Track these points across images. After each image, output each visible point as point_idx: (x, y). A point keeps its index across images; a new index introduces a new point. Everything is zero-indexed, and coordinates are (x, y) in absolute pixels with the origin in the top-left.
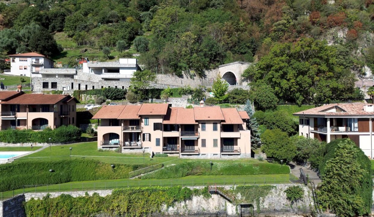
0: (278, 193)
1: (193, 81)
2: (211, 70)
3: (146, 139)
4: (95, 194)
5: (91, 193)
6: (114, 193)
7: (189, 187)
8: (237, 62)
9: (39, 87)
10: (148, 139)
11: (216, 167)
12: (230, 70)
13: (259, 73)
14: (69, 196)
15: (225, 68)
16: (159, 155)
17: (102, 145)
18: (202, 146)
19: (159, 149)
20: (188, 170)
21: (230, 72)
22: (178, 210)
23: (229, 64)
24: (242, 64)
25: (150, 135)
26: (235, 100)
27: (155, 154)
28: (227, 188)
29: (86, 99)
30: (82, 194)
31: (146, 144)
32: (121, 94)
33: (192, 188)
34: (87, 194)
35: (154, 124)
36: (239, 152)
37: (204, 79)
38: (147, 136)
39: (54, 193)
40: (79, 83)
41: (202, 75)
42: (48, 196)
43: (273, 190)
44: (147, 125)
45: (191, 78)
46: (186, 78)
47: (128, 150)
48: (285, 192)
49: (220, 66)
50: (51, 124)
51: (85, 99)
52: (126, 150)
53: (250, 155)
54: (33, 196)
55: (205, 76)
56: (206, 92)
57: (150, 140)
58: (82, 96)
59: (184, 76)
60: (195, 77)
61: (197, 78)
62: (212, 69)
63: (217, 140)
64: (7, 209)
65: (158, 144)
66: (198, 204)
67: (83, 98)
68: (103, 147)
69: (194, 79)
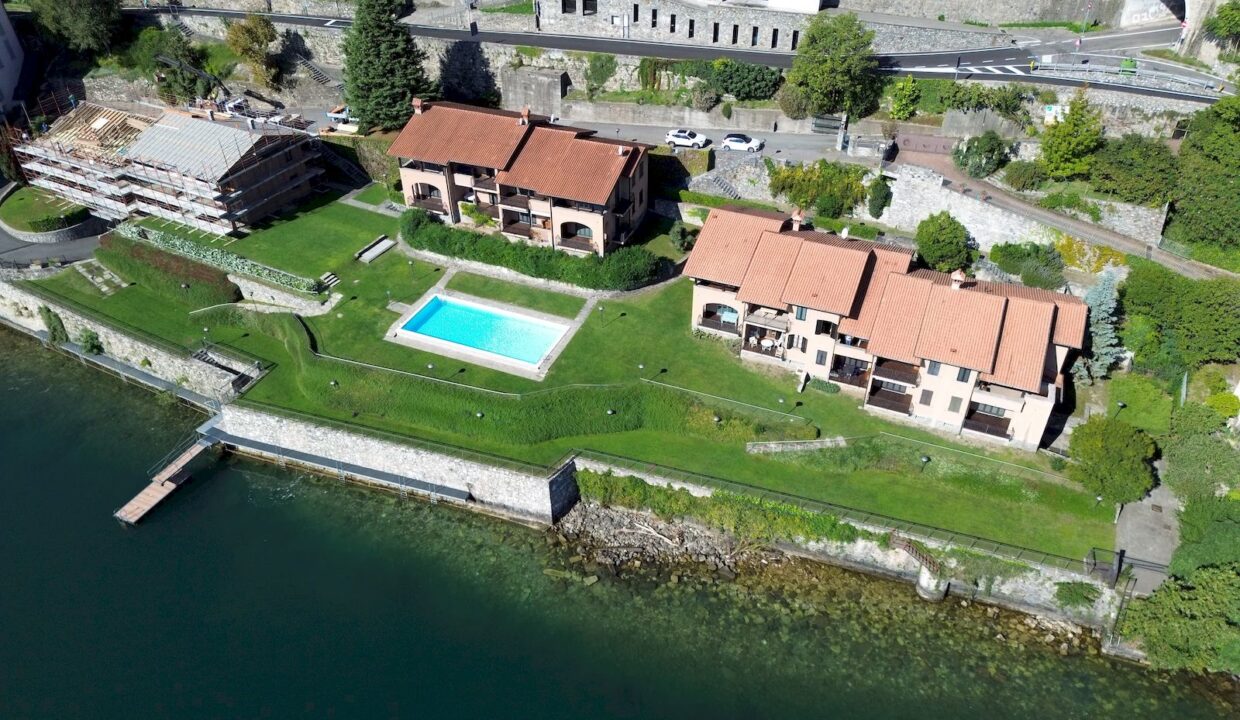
0: (1040, 580)
3: (795, 344)
4: (682, 489)
5: (677, 486)
6: (715, 498)
7: (853, 524)
9: (553, 11)
10: (800, 346)
11: (934, 470)
14: (642, 482)
16: (819, 383)
17: (703, 324)
18: (921, 402)
19: (823, 372)
20: (869, 461)
25: (805, 341)
27: (811, 377)
28: (932, 544)
29: (672, 86)
30: (663, 483)
31: (794, 354)
33: (859, 527)
34: (669, 485)
35: (819, 322)
36: (1008, 435)
38: (798, 341)
39: (619, 471)
40: (654, 7)
42: (608, 474)
43: (1030, 575)
44: (801, 319)
47: (754, 354)
48: (1055, 584)
50: (598, 238)
51: (669, 85)
54: (588, 467)
56: (1036, 103)
57: (803, 350)
58: (660, 76)
63: (961, 400)
64: (554, 488)
65: (821, 361)
67: (664, 81)
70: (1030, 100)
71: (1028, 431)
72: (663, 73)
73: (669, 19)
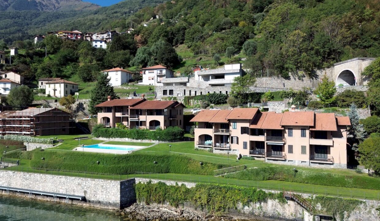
0: (368, 209)
1: (301, 82)
2: (324, 70)
3: (234, 142)
4: (183, 185)
5: (180, 184)
6: (197, 186)
7: (264, 190)
8: (356, 59)
9: (161, 94)
10: (236, 142)
11: (301, 175)
12: (348, 67)
13: (377, 71)
14: (164, 184)
15: (341, 66)
16: (246, 158)
17: (199, 144)
18: (289, 152)
19: (246, 152)
20: (270, 175)
21: (348, 71)
22: (253, 209)
23: (346, 61)
24: (362, 60)
25: (237, 138)
26: (344, 103)
27: (242, 156)
28: (305, 196)
29: (194, 104)
30: (173, 183)
31: (234, 146)
32: (223, 98)
33: (267, 191)
34: (177, 184)
35: (242, 128)
36: (331, 161)
37: (315, 80)
38: (235, 139)
39: (154, 180)
40: (190, 90)
41: (312, 75)
42: (150, 182)
43: (362, 206)
44: (235, 128)
45: (299, 79)
46: (293, 79)
47: (218, 150)
48: (377, 210)
49: (335, 64)
50: (162, 125)
51: (193, 104)
52: (217, 150)
53: (346, 165)
54: (141, 181)
55: (316, 77)
56: (313, 95)
57: (238, 143)
58: (190, 101)
59: (292, 77)
60: (304, 78)
61: (306, 79)
62: (326, 68)
63: (305, 147)
64: (123, 187)
65: (245, 147)
66: (274, 208)
67: (192, 103)
68: (199, 147)
69: (303, 80)
70: (310, 94)
71: (339, 158)
72: (191, 100)
73: (194, 92)
